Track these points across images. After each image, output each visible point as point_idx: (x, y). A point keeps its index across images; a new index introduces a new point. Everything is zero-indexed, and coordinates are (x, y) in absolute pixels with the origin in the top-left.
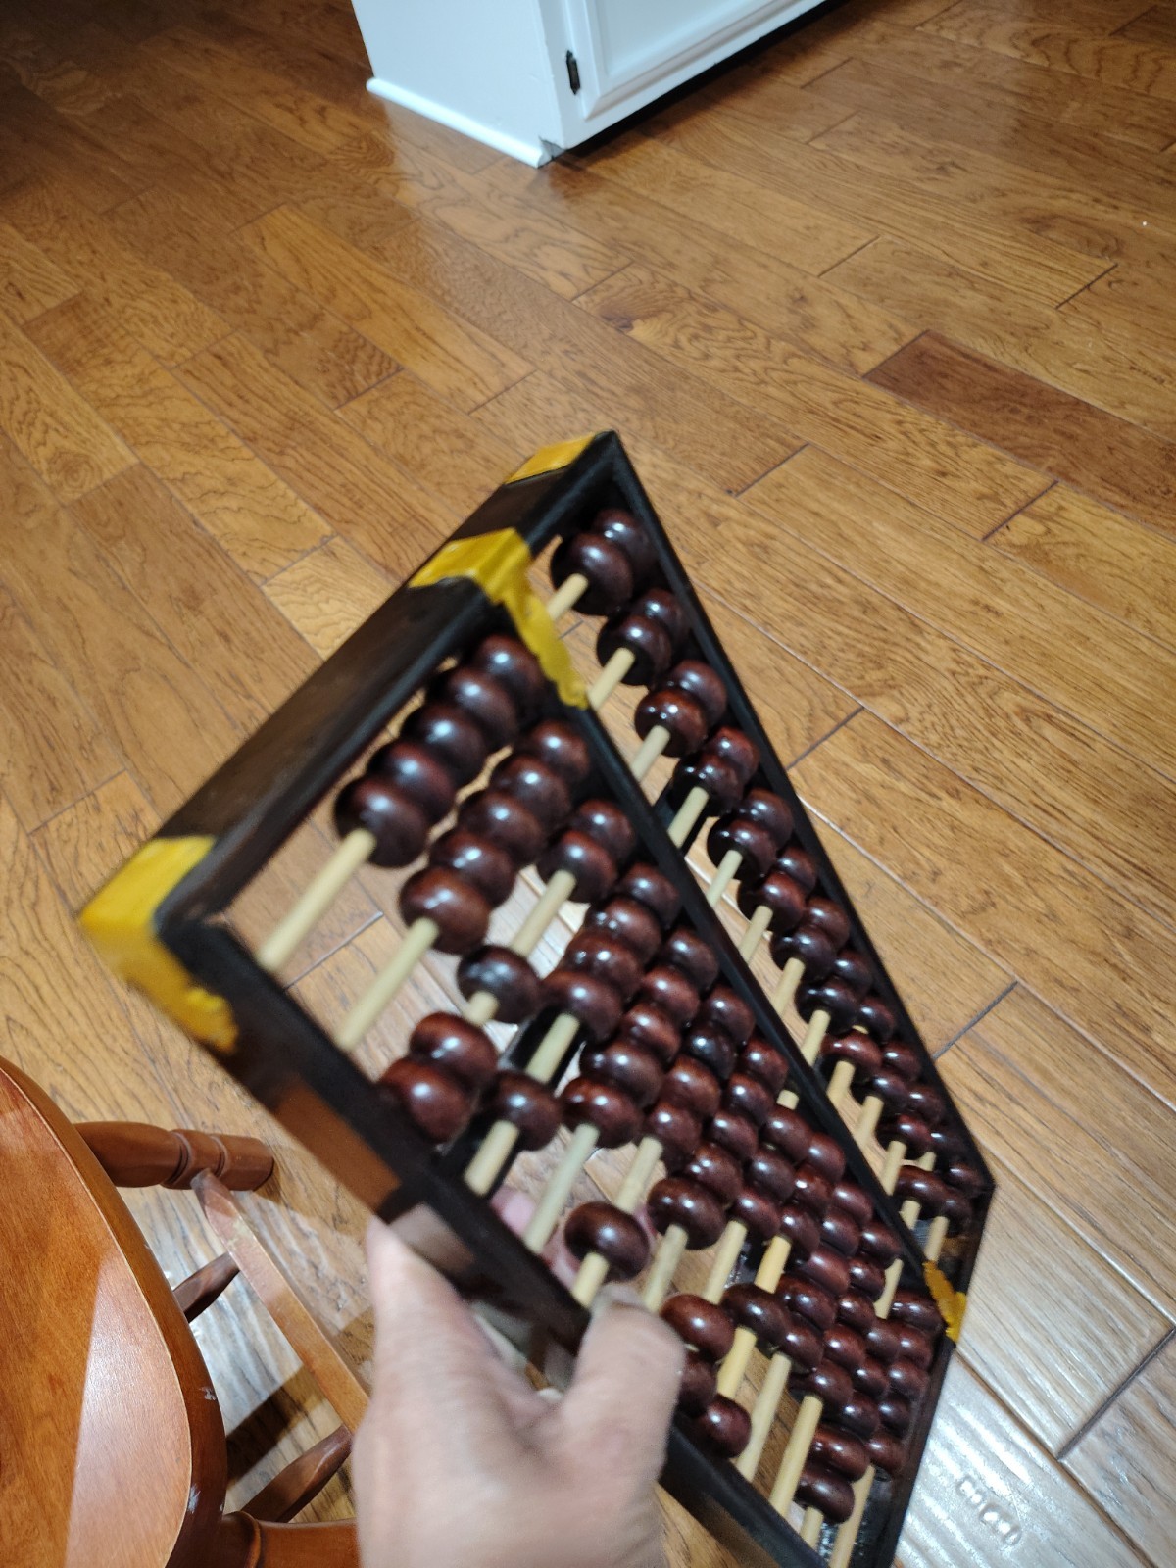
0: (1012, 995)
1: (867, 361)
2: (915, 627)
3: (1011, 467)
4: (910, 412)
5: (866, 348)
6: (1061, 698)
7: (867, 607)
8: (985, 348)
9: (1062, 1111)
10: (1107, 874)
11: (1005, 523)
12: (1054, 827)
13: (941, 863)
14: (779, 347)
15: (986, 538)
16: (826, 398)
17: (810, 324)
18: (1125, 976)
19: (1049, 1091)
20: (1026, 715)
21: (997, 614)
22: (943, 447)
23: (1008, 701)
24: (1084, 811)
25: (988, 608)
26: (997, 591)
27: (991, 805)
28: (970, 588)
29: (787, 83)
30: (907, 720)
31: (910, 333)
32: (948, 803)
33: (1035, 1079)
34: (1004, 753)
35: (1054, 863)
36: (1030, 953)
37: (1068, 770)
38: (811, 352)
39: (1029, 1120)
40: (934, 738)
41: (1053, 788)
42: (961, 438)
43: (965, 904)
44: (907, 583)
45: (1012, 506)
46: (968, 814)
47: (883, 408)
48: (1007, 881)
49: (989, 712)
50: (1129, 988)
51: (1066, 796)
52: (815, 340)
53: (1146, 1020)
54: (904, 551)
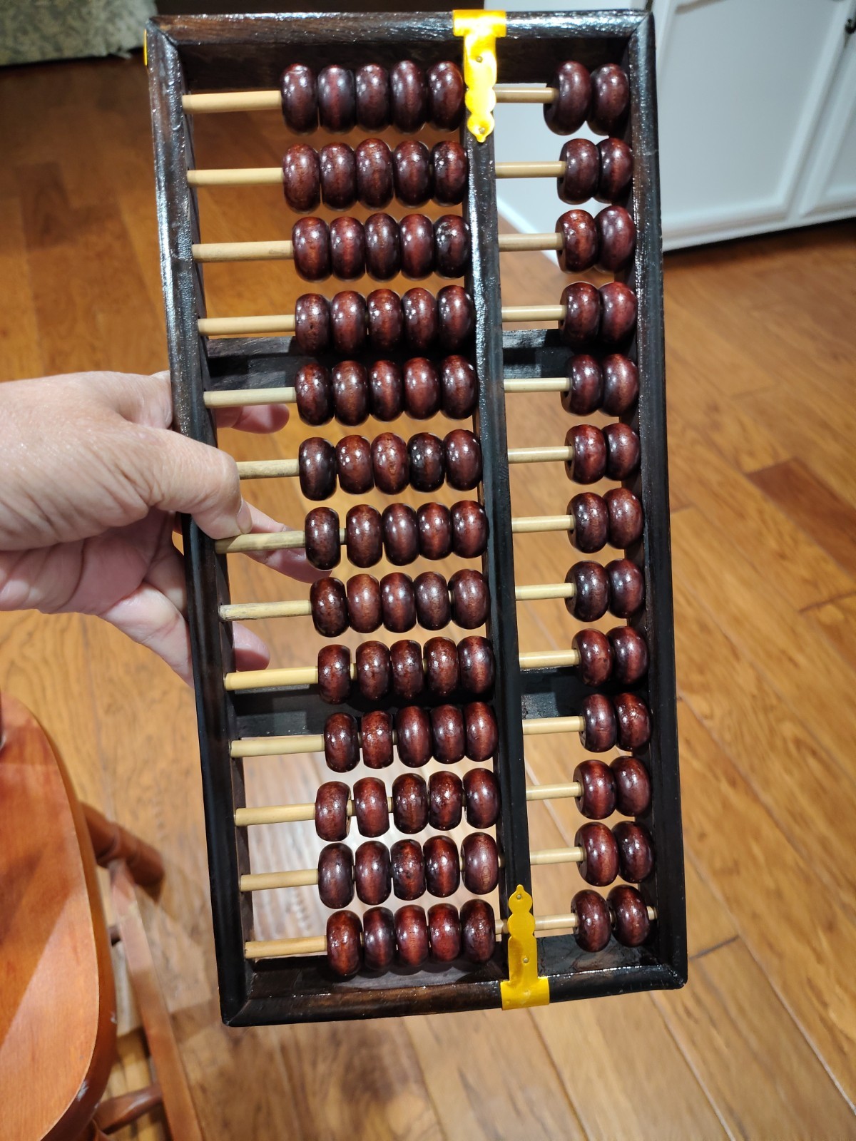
0: (734, 945)
1: (751, 465)
2: (735, 653)
3: (831, 567)
4: (770, 508)
5: (751, 454)
6: (827, 740)
7: (704, 627)
8: (834, 482)
9: (746, 1042)
10: (826, 878)
11: (819, 605)
12: (797, 830)
13: (708, 828)
14: (691, 434)
15: (803, 611)
16: (713, 478)
17: (716, 426)
18: (820, 958)
19: (742, 1025)
20: (798, 743)
21: (796, 665)
22: (787, 539)
23: (788, 729)
24: (821, 826)
25: (791, 660)
26: (801, 649)
27: (756, 798)
28: (781, 640)
29: (745, 270)
30: (711, 717)
31: (784, 456)
32: (725, 786)
33: (733, 1011)
34: (776, 766)
35: (790, 856)
36: (755, 916)
37: (818, 793)
38: (712, 445)
39: (720, 1041)
40: (728, 737)
41: (804, 802)
42: (802, 536)
43: (718, 864)
44: (737, 621)
45: (825, 594)
46: (737, 799)
47: (753, 500)
48: (753, 858)
49: (772, 731)
50: (821, 969)
51: (812, 811)
52: (718, 438)
53: (827, 998)
54: (742, 599)
